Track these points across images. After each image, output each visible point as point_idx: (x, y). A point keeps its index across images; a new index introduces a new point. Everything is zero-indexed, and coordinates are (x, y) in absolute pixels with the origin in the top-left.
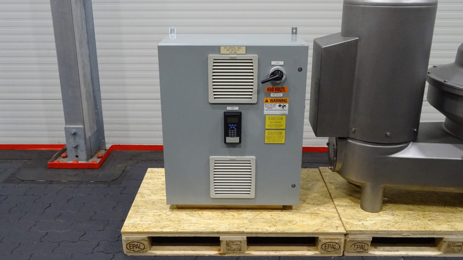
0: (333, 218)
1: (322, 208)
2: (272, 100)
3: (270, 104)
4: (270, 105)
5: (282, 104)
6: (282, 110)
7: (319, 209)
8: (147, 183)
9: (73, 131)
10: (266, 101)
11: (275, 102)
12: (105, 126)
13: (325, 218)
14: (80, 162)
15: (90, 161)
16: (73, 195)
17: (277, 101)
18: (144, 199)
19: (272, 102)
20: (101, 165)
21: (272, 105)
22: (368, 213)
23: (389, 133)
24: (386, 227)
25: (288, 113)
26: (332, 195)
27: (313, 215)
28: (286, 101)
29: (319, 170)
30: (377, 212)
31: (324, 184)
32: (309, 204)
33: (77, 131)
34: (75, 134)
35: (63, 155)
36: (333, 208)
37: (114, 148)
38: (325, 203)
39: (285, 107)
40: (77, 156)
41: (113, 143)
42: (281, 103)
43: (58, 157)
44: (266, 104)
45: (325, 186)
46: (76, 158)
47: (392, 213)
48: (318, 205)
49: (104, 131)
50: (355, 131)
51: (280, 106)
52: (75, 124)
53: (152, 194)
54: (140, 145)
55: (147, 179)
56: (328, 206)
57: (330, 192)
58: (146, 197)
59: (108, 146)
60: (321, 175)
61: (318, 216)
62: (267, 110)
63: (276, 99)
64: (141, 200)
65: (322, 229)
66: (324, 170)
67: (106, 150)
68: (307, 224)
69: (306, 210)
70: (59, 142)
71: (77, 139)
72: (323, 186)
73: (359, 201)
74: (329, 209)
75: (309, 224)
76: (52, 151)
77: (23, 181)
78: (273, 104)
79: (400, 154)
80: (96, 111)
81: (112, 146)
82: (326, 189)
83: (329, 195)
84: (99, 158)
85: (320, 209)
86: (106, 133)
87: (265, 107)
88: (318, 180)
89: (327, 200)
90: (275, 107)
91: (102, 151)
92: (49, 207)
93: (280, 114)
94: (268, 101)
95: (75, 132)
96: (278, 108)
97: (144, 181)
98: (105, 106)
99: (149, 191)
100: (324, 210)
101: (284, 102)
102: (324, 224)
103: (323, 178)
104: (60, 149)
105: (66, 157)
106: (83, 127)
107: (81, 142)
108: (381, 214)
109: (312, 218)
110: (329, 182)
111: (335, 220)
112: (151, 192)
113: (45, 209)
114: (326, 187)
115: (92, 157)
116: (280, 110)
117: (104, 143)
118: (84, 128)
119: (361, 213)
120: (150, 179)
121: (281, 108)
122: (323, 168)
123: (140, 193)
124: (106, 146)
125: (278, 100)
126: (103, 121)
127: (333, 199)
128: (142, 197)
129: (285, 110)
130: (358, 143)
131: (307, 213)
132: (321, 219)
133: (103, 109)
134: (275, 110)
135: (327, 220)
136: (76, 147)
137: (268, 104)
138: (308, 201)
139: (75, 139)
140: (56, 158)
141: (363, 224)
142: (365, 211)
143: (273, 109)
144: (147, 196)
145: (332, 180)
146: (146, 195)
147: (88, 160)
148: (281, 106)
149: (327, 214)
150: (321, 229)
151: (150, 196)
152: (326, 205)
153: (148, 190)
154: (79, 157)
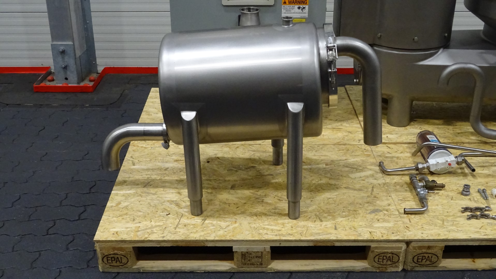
0: (356, 132)
1: (345, 124)
2: (290, 1)
3: (288, 6)
4: (288, 8)
5: (301, 6)
6: (301, 13)
7: (341, 125)
8: (153, 102)
9: (62, 48)
10: (284, 3)
11: (293, 4)
12: (97, 45)
13: (347, 133)
14: (70, 85)
15: (82, 84)
16: (68, 118)
17: (296, 3)
18: (151, 117)
19: (291, 4)
20: (94, 88)
21: (290, 7)
22: (394, 127)
23: (416, 38)
24: (411, 140)
25: (308, 16)
26: (357, 112)
27: (334, 130)
28: (306, 3)
29: (346, 89)
30: (404, 127)
31: (349, 102)
32: (331, 120)
33: (65, 49)
34: (63, 52)
35: (49, 78)
36: (357, 123)
37: (107, 70)
38: (349, 119)
39: (304, 9)
40: (66, 79)
41: (106, 65)
42: (300, 4)
43: (44, 80)
44: (284, 6)
45: (350, 103)
46: (66, 80)
47: (420, 128)
48: (341, 121)
49: (95, 50)
50: (381, 36)
51: (299, 8)
52: (63, 40)
53: (159, 112)
54: (138, 67)
55: (151, 98)
56: (352, 122)
57: (355, 109)
58: (152, 115)
59: (100, 69)
60: (346, 93)
61: (340, 131)
62: (285, 13)
63: (295, 1)
64: (147, 118)
65: (344, 142)
66: (351, 89)
67: (98, 73)
68: (328, 137)
69: (327, 125)
70: (42, 64)
71: (66, 58)
72: (349, 104)
73: (386, 117)
74: (352, 125)
75: (330, 137)
76: (34, 75)
77: (7, 105)
78: (292, 6)
79: (429, 61)
80: (85, 26)
81: (105, 68)
82: (351, 106)
83: (354, 112)
84: (91, 81)
85: (343, 125)
86: (98, 53)
87: (283, 9)
88: (343, 98)
89: (351, 116)
90: (294, 9)
91: (93, 74)
92: (44, 129)
93: (300, 17)
94: (286, 3)
95: (64, 50)
96: (297, 10)
97: (148, 100)
98: (95, 20)
99: (155, 109)
100: (348, 125)
101: (304, 3)
102: (346, 137)
103: (349, 96)
104: (44, 72)
105: (53, 80)
106: (72, 44)
107: (71, 62)
108: (408, 129)
109: (333, 133)
110: (355, 100)
111: (358, 134)
112: (157, 110)
113: (39, 131)
114: (352, 104)
115: (83, 80)
116: (299, 13)
117: (96, 65)
118: (74, 44)
119: (387, 127)
120: (155, 98)
121: (300, 10)
122: (349, 87)
123: (146, 111)
124: (98, 68)
125: (297, 1)
126: (93, 39)
127: (358, 116)
128: (149, 115)
129: (305, 13)
130: (384, 49)
131: (328, 128)
132: (343, 133)
133: (93, 23)
134: (294, 13)
135: (350, 134)
136: (65, 68)
137: (286, 6)
138: (330, 117)
139: (63, 58)
140: (42, 81)
141: (387, 137)
142: (391, 125)
143: (292, 11)
144: (154, 114)
145: (359, 97)
146: (152, 114)
147: (78, 83)
148: (301, 9)
149: (350, 129)
150: (342, 142)
151: (157, 114)
152: (350, 121)
153: (153, 108)
154: (68, 80)
